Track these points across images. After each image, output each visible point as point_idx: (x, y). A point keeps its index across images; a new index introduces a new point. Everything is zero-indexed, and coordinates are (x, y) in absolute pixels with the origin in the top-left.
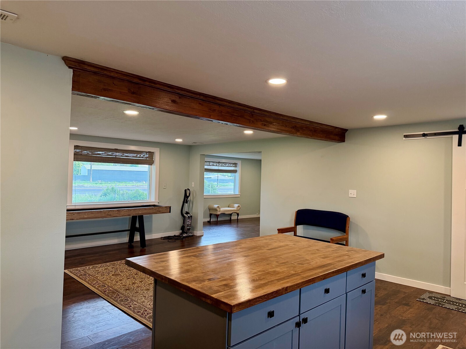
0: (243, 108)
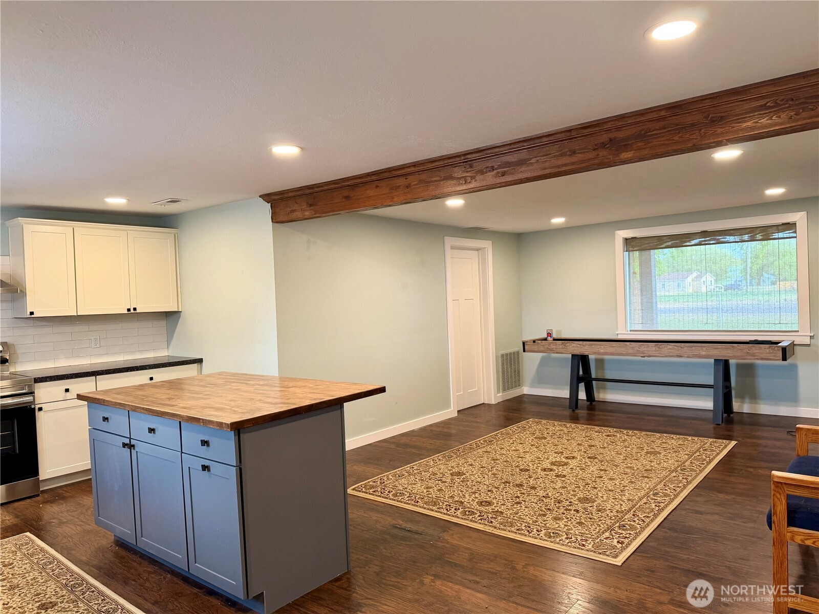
0: (442, 163)
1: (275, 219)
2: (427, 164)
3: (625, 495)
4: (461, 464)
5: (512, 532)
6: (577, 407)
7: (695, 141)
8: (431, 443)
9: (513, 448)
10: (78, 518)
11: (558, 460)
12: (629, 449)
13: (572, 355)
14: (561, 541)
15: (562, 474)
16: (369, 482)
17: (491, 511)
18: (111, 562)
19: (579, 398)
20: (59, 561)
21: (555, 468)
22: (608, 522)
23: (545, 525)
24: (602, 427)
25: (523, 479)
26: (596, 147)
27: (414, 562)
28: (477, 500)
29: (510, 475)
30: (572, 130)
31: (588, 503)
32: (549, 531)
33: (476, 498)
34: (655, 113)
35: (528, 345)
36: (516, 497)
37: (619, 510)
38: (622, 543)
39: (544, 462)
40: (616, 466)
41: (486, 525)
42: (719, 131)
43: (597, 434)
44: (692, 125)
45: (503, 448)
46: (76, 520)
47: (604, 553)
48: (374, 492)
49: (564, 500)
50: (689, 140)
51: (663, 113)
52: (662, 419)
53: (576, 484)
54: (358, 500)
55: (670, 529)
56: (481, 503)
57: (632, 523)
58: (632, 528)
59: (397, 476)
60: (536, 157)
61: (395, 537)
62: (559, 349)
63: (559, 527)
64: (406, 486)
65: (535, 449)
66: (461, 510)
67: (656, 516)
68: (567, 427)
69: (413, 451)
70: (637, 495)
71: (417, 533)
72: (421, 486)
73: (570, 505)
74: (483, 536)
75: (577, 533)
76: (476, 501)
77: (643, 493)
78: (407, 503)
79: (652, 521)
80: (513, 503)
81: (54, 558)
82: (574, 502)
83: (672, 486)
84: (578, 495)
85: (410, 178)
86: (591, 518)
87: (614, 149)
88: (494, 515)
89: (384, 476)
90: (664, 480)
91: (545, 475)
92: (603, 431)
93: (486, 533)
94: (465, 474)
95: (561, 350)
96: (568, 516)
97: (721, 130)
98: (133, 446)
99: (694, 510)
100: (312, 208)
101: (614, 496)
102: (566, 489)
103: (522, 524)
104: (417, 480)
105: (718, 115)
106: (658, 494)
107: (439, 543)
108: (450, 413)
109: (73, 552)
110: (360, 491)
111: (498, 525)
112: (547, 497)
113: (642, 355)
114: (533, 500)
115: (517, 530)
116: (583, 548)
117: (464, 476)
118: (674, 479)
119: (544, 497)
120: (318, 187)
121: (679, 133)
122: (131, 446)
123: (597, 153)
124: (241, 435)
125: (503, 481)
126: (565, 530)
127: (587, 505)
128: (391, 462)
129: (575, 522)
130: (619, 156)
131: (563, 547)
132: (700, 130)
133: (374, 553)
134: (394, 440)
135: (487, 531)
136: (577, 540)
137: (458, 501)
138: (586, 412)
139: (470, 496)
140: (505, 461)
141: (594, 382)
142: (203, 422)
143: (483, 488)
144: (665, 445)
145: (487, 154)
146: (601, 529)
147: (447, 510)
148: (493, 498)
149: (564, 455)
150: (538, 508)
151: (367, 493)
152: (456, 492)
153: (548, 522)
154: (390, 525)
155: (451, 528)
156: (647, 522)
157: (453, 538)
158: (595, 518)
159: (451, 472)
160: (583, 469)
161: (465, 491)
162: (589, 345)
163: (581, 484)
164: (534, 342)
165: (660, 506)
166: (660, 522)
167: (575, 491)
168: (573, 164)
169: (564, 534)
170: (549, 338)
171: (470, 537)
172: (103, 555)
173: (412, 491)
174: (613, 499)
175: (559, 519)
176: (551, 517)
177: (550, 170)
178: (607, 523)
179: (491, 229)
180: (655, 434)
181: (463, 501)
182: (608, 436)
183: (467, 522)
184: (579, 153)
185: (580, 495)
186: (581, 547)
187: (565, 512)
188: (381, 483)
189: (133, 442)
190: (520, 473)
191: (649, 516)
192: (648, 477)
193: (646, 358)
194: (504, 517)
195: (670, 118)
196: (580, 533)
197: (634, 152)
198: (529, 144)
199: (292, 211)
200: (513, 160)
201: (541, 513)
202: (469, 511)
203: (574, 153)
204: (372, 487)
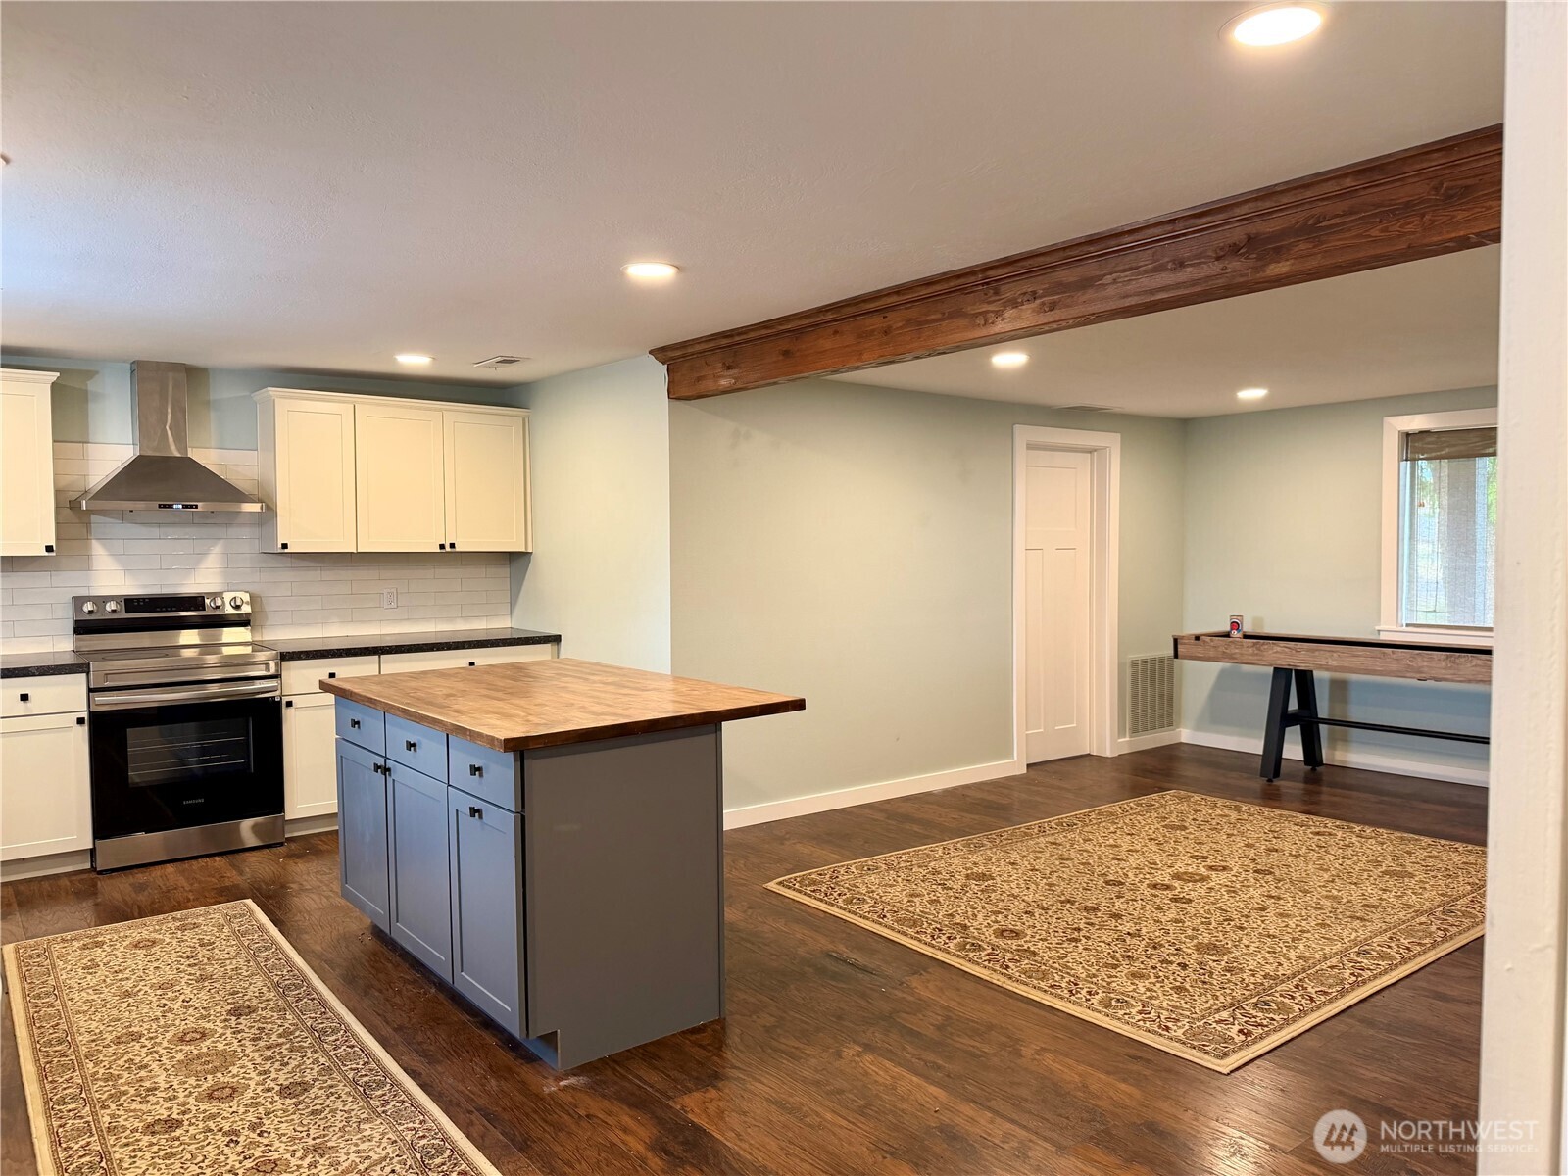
0: (945, 286)
1: (674, 394)
2: (919, 288)
3: (1296, 947)
4: (993, 861)
5: (1040, 988)
6: (1277, 774)
7: (1412, 237)
8: (954, 819)
9: (1112, 841)
10: (327, 885)
11: (1190, 870)
12: (1349, 862)
13: (1275, 668)
14: (1126, 1017)
15: (1187, 897)
16: (810, 874)
17: (1015, 947)
18: (354, 959)
19: (1283, 756)
20: (279, 948)
21: (1176, 885)
22: (1237, 994)
23: (1109, 983)
24: (1312, 817)
25: (1103, 899)
26: (1222, 253)
27: (840, 1018)
28: (996, 926)
29: (1081, 889)
30: (1175, 219)
31: (1212, 955)
32: (1112, 995)
33: (996, 922)
34: (1330, 183)
35: (1185, 644)
36: (1075, 929)
37: (1272, 974)
38: (1248, 1034)
39: (1160, 873)
40: (1306, 892)
41: (995, 971)
42: (1459, 217)
43: (1296, 828)
44: (1408, 205)
45: (1090, 840)
46: (325, 888)
47: (1202, 1049)
48: (814, 891)
49: (1167, 945)
50: (1401, 235)
51: (1349, 182)
52: (1453, 810)
53: (1206, 918)
54: (783, 902)
55: (1362, 1021)
56: (1001, 933)
57: (1286, 1000)
58: (1283, 1008)
59: (866, 869)
60: (1111, 274)
61: (822, 971)
62: (1246, 657)
63: (1134, 990)
64: (874, 888)
65: (1155, 848)
66: (958, 939)
67: (1343, 993)
68: (1239, 812)
69: (916, 828)
70: (1322, 949)
71: (864, 970)
72: (903, 890)
73: (1175, 955)
74: (984, 991)
75: (1165, 1005)
76: (994, 928)
77: (1338, 946)
78: (865, 918)
79: (1331, 1001)
80: (1065, 939)
81: (274, 942)
82: (1185, 949)
83: (1406, 942)
84: (1201, 937)
85: (891, 315)
86: (1205, 983)
87: (1255, 256)
88: (1018, 955)
89: (842, 866)
90: (1395, 927)
91: (1152, 895)
92: (1311, 823)
93: (990, 985)
94: (993, 879)
95: (1251, 657)
96: (1161, 974)
97: (1466, 214)
98: (389, 770)
99: (1436, 992)
100: (731, 372)
101: (1272, 948)
102: (1180, 925)
103: (1063, 977)
104: (899, 880)
105: (1460, 183)
106: (1369, 953)
107: (896, 992)
108: (1014, 765)
109: (306, 936)
110: (789, 888)
111: (1018, 974)
112: (1137, 934)
113: (1418, 676)
114: (1104, 938)
115: (1051, 986)
116: (1165, 1033)
117: (990, 882)
118: (1418, 927)
119: (1129, 934)
120: (739, 334)
121: (1380, 222)
122: (386, 771)
123: (1221, 266)
124: (526, 761)
125: (1063, 898)
126: (1143, 997)
127: (1209, 957)
128: (867, 845)
129: (1171, 985)
130: (1264, 271)
131: (1126, 1027)
132: (1423, 215)
133: (776, 994)
134: (887, 806)
135: (995, 981)
136: (1159, 1017)
137: (958, 924)
138: (1301, 785)
139: (986, 917)
140: (1083, 864)
141: (1321, 726)
142: (470, 736)
143: (1017, 906)
144: (1431, 862)
145: (1024, 268)
146: (1215, 1004)
147: (933, 936)
148: (1029, 927)
149: (1209, 863)
150: (1109, 953)
151: (800, 891)
152: (963, 908)
153: (1115, 979)
154: (822, 951)
155: (930, 970)
156: (1318, 1002)
157: (927, 987)
158: (1215, 982)
159: (969, 872)
160: (1234, 892)
161: (980, 908)
162: (1308, 650)
163: (1217, 916)
164: (1197, 638)
165: (1361, 976)
166: (1348, 1005)
167: (1198, 930)
168: (1178, 286)
169: (1139, 1003)
170: (1235, 633)
171: (958, 990)
172: (347, 947)
173: (881, 897)
174: (1269, 952)
175: (1141, 976)
176: (1126, 971)
177: (1136, 298)
178: (1234, 994)
179: (1118, 410)
180: (1422, 838)
181: (969, 924)
182: (1318, 833)
183: (962, 961)
184: (1191, 265)
185: (1205, 938)
186: (1160, 1031)
187: (1159, 965)
188: (831, 877)
189: (390, 764)
190: (1103, 887)
191: (1330, 991)
192: (1362, 919)
193: (1431, 683)
194: (1035, 961)
195: (1363, 193)
196: (1170, 1006)
197: (1292, 261)
198: (1098, 247)
199: (699, 379)
200: (1072, 279)
201: (1111, 961)
202: (973, 944)
203: (1180, 266)
204: (814, 882)
